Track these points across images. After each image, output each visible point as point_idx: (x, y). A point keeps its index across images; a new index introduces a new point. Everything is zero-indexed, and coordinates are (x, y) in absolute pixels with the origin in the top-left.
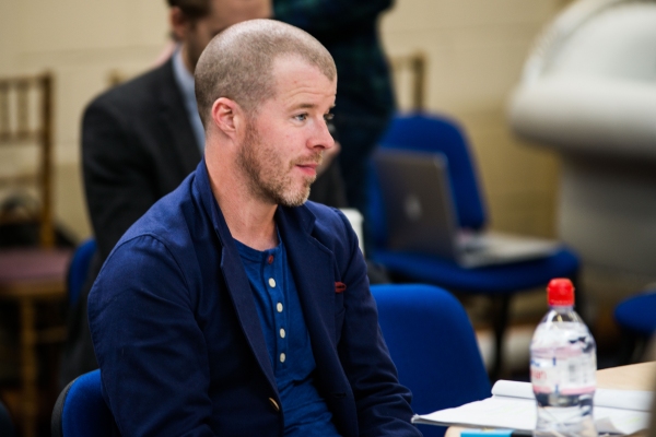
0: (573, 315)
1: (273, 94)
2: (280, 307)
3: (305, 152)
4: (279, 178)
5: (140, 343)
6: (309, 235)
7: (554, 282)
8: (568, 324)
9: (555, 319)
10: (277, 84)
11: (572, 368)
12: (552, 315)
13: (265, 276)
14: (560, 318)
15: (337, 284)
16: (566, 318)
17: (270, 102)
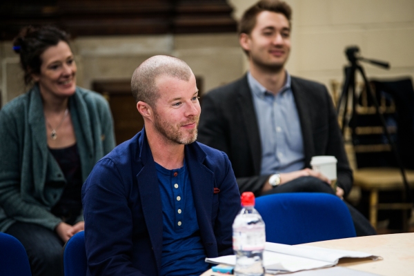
0: (254, 210)
1: (159, 96)
2: (179, 198)
3: (184, 119)
4: (175, 134)
5: (97, 212)
6: (201, 164)
7: (245, 194)
8: (250, 215)
9: (245, 213)
10: (159, 90)
11: (248, 237)
12: (243, 210)
13: (172, 182)
14: (247, 212)
15: (215, 189)
16: (250, 212)
17: (159, 100)
